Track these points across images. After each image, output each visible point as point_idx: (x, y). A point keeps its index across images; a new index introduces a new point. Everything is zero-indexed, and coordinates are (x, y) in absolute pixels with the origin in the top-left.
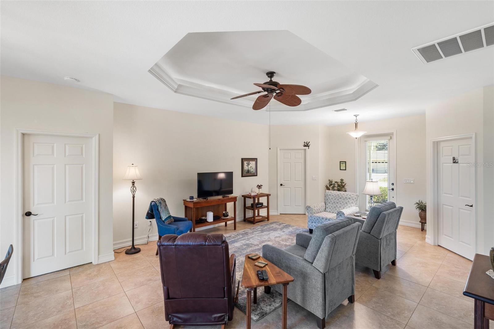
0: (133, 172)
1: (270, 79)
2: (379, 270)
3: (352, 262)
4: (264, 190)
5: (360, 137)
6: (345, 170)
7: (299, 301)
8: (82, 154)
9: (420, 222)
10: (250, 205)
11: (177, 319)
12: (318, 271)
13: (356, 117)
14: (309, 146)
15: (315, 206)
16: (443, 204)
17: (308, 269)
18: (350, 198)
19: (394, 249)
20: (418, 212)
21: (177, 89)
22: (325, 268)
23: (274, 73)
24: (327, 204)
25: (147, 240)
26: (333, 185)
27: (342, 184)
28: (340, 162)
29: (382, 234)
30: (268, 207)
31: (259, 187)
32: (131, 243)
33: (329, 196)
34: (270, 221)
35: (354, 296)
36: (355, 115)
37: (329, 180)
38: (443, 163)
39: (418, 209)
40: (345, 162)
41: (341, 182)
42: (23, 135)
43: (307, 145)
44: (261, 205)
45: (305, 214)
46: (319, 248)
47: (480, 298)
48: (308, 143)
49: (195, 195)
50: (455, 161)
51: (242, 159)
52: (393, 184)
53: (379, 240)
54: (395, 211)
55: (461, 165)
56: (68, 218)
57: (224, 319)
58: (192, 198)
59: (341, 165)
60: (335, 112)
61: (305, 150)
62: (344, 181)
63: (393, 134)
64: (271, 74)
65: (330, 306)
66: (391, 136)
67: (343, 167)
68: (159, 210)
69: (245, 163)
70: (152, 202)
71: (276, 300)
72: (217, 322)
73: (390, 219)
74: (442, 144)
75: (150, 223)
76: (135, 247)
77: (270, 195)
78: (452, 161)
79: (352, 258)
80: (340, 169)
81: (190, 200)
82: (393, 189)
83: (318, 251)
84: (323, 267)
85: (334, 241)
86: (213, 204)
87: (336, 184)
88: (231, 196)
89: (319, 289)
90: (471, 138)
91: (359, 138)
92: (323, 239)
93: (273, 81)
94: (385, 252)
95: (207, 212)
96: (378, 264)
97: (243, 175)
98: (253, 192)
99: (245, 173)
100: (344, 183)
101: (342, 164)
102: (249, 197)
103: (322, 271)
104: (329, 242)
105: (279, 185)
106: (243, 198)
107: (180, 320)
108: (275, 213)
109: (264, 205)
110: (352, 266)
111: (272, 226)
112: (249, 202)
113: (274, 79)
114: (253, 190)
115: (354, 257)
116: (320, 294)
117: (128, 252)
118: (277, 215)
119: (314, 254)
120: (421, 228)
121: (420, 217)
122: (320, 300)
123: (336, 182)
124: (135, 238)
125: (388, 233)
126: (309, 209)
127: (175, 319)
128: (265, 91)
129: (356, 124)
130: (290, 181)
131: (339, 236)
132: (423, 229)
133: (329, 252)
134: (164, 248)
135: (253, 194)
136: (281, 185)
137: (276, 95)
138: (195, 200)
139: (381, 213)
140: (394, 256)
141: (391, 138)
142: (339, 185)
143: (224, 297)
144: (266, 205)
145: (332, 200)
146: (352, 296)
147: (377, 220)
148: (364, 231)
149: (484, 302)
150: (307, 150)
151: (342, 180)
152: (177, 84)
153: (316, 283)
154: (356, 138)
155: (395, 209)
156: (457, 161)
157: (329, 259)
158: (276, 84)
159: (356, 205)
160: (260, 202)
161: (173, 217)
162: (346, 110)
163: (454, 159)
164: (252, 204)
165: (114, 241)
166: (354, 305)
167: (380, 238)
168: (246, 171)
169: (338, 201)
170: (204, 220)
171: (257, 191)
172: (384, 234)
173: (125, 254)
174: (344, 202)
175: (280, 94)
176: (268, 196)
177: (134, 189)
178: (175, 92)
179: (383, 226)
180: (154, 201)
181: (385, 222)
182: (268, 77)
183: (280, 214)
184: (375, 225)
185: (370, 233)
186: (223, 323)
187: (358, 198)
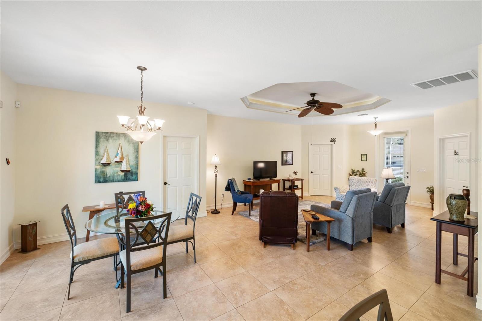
0: (216, 160)
1: (312, 98)
2: (391, 227)
3: (371, 216)
4: (298, 176)
5: (380, 135)
6: (366, 161)
7: (336, 237)
8: (190, 148)
9: (431, 203)
10: (288, 187)
11: (266, 239)
12: (349, 217)
13: (376, 119)
14: (335, 142)
15: (342, 187)
16: (447, 187)
17: (343, 216)
18: (370, 182)
19: (403, 215)
20: (429, 194)
21: (249, 106)
22: (354, 214)
23: (316, 94)
24: (351, 187)
25: (221, 206)
26: (355, 173)
27: (363, 172)
28: (362, 154)
29: (393, 202)
30: (302, 189)
31: (295, 173)
32: (215, 207)
33: (353, 181)
34: (304, 199)
35: (372, 238)
36: (374, 117)
37: (352, 169)
38: (447, 155)
39: (429, 192)
40: (366, 154)
41: (362, 171)
42: (164, 136)
43: (333, 141)
44: (296, 187)
45: (331, 196)
46: (349, 204)
47: (439, 221)
48: (334, 139)
49: (252, 177)
50: (456, 154)
51: (282, 152)
52: (408, 173)
53: (391, 207)
54: (403, 188)
55: (460, 156)
56: (183, 187)
57: (293, 241)
58: (249, 179)
59: (362, 157)
60: (359, 116)
61: (332, 144)
62: (365, 170)
63: (408, 132)
64: (313, 95)
65: (356, 238)
66: (406, 133)
67: (364, 159)
68: (234, 185)
69: (284, 155)
70: (229, 180)
71: (320, 238)
72: (289, 242)
73: (399, 193)
74: (447, 141)
75: (223, 195)
76: (217, 210)
77: (304, 179)
78: (454, 154)
79: (371, 214)
80: (362, 161)
81: (249, 181)
82: (408, 177)
83: (349, 205)
84: (352, 214)
85: (359, 199)
86: (264, 184)
87: (358, 172)
88: (276, 179)
89: (349, 227)
90: (467, 136)
91: (378, 135)
92: (352, 198)
93: (315, 99)
94: (396, 216)
95: (259, 189)
96: (390, 223)
97: (283, 164)
98: (291, 177)
99: (284, 163)
100: (365, 171)
101: (364, 156)
102: (288, 180)
103: (351, 216)
104: (356, 199)
105: (310, 172)
106: (283, 181)
107: (268, 240)
108: (307, 195)
109: (299, 187)
110: (371, 218)
111: (306, 202)
112: (288, 185)
113: (316, 98)
114: (291, 175)
115: (372, 213)
116: (350, 230)
117: (212, 213)
118: (309, 196)
119: (346, 207)
120: (431, 208)
121: (431, 199)
122: (350, 234)
123: (358, 171)
124: (217, 204)
125: (398, 203)
126: (337, 189)
127: (265, 239)
128: (309, 106)
129: (375, 124)
130: (319, 169)
131: (362, 196)
132: (432, 209)
133: (356, 205)
134: (264, 198)
135: (291, 178)
136: (312, 172)
137: (316, 108)
138: (251, 180)
139: (392, 188)
140: (403, 220)
141: (406, 135)
142: (360, 173)
143: (294, 228)
144: (301, 187)
145: (355, 183)
146: (370, 237)
147: (389, 193)
148: (380, 201)
149: (441, 222)
150: (333, 145)
151: (363, 169)
152: (249, 102)
153: (348, 223)
154: (376, 136)
155: (403, 187)
156: (457, 154)
157: (356, 210)
158: (317, 102)
159: (375, 187)
160: (295, 185)
161: (241, 191)
162: (367, 114)
163: (455, 152)
164: (290, 186)
165: (207, 204)
166: (371, 244)
167: (392, 205)
168: (285, 161)
169: (360, 184)
170: (257, 195)
171: (293, 177)
172: (395, 203)
173: (211, 214)
174: (365, 185)
175: (319, 107)
176: (302, 180)
177: (217, 171)
178: (248, 107)
179: (393, 197)
180: (230, 180)
181: (395, 195)
182: (312, 96)
183: (311, 195)
184: (388, 196)
185: (384, 202)
186: (292, 243)
187: (376, 182)
